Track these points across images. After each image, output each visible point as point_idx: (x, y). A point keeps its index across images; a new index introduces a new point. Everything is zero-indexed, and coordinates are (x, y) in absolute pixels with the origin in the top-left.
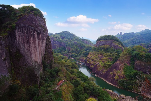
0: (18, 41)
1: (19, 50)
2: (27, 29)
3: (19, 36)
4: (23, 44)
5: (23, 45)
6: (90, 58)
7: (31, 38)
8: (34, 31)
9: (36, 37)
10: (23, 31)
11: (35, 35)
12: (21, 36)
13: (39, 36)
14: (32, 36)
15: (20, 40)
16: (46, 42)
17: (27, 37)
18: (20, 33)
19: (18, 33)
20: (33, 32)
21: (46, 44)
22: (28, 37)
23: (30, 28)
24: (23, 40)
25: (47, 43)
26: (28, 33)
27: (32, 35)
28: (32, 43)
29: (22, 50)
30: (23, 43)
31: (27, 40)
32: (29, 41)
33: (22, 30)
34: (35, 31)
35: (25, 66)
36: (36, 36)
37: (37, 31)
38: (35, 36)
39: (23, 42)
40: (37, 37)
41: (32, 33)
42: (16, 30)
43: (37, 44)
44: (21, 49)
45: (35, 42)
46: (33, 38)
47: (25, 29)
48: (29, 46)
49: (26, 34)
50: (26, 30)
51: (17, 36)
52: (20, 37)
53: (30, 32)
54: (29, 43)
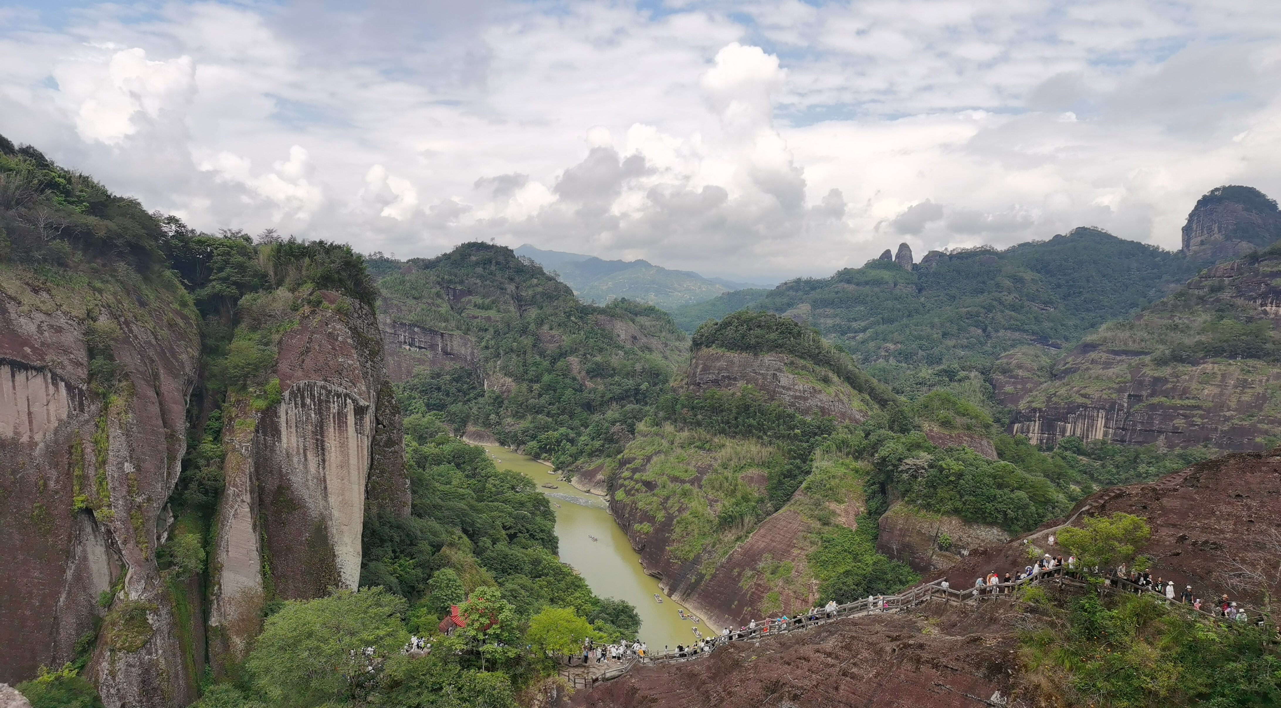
0: (285, 446)
1: (289, 480)
2: (320, 394)
3: (291, 427)
4: (302, 456)
5: (303, 460)
6: (635, 471)
7: (332, 430)
8: (345, 400)
9: (349, 423)
10: (304, 405)
11: (346, 417)
12: (296, 426)
13: (362, 419)
14: (334, 421)
15: (294, 440)
16: (376, 411)
17: (316, 426)
18: (293, 412)
19: (287, 413)
20: (338, 406)
21: (377, 419)
22: (320, 430)
23: (330, 392)
24: (301, 440)
25: (381, 418)
26: (320, 409)
27: (334, 417)
28: (333, 449)
29: (297, 480)
30: (302, 451)
31: (317, 440)
32: (323, 441)
33: (300, 403)
34: (349, 401)
35: (304, 546)
36: (351, 419)
37: (354, 401)
38: (346, 419)
39: (301, 446)
40: (356, 424)
41: (337, 408)
42: (283, 403)
43: (351, 452)
44: (293, 478)
45: (343, 446)
46: (339, 427)
47: (312, 397)
48: (324, 461)
49: (313, 415)
50: (314, 401)
51: (284, 425)
52: (293, 430)
53: (330, 408)
54: (323, 449)
